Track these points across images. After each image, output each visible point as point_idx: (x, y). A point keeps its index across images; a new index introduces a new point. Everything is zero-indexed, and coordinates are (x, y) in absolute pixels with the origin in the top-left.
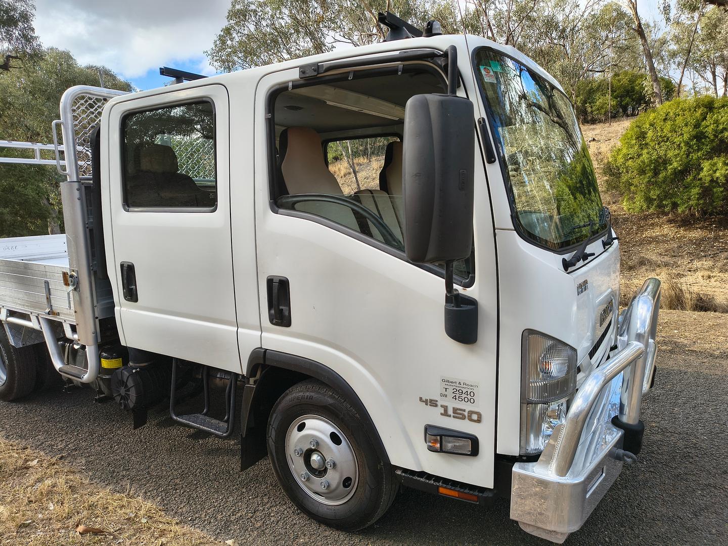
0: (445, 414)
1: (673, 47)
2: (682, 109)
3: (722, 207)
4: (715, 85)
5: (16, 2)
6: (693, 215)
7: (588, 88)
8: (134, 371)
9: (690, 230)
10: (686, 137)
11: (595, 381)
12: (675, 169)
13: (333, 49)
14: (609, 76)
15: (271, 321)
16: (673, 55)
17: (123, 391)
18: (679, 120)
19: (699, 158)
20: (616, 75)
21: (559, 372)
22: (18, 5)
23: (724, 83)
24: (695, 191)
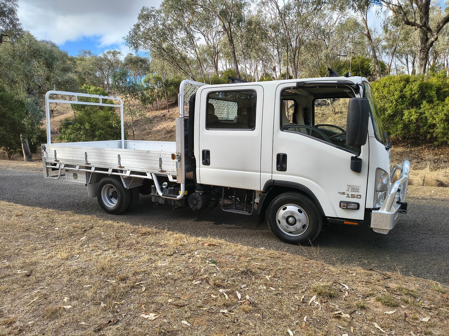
0: (348, 197)
1: (384, 43)
2: (393, 81)
3: (413, 135)
4: (408, 66)
5: (7, 2)
6: (398, 139)
7: (338, 66)
8: (200, 194)
9: (396, 147)
10: (396, 97)
11: (397, 184)
12: (389, 114)
13: (199, 39)
14: (349, 58)
15: (277, 170)
16: (384, 48)
17: (195, 202)
18: (392, 88)
19: (402, 109)
20: (353, 58)
21: (386, 182)
22: (8, 4)
23: (412, 65)
24: (400, 126)
